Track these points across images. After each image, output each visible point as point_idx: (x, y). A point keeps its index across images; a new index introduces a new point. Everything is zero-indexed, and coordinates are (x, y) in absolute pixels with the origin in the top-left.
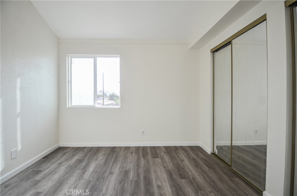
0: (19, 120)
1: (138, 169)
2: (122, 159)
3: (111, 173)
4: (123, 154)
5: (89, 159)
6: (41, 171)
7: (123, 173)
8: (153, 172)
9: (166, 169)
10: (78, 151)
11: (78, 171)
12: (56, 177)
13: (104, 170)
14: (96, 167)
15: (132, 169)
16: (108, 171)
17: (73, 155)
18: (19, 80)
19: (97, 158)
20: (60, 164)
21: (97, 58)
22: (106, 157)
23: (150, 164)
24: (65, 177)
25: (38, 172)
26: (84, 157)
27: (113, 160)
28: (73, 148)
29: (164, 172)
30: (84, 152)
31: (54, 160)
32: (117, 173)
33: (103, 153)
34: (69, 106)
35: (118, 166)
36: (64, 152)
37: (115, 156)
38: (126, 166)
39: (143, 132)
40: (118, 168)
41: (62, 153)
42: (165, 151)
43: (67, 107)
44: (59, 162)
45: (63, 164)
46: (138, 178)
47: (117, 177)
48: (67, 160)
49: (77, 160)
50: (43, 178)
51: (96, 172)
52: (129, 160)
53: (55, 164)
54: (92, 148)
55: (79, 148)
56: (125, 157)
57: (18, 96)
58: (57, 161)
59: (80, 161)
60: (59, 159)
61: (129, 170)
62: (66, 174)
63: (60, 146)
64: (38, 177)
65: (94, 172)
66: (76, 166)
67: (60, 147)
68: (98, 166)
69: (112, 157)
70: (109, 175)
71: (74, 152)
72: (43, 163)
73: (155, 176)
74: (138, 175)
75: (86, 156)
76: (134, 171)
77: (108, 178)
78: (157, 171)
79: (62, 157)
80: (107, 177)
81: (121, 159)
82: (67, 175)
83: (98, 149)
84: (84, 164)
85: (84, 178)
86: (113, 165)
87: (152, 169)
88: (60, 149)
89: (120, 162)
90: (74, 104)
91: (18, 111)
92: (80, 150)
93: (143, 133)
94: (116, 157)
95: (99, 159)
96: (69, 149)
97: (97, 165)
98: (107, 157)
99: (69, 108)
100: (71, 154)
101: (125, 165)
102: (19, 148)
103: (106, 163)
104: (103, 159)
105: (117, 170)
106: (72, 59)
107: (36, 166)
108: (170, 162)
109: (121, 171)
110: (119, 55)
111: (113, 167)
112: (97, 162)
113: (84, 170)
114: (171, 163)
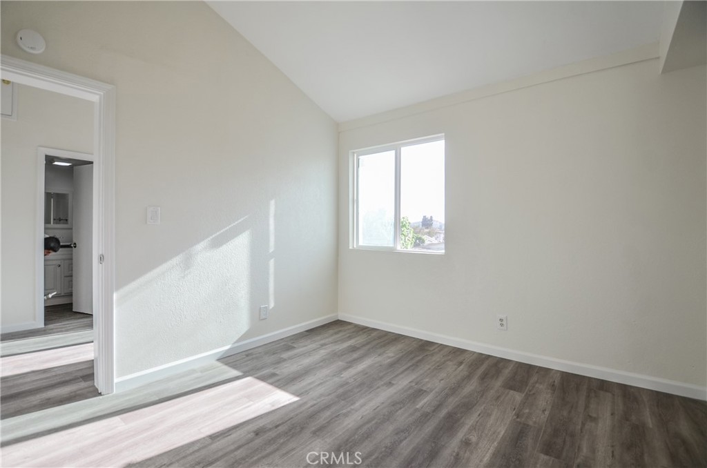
0: (272, 263)
1: (447, 396)
2: (429, 369)
3: (390, 384)
4: (438, 360)
5: (369, 350)
6: (294, 347)
7: (411, 391)
8: (479, 412)
9: (518, 420)
10: (361, 332)
11: (340, 363)
12: (306, 361)
13: (381, 374)
14: (370, 366)
15: (434, 392)
16: (387, 379)
17: (349, 337)
18: (273, 202)
19: (384, 352)
20: (322, 345)
21: (402, 148)
22: (401, 355)
23: (484, 397)
24: (318, 365)
25: (289, 348)
26: (364, 345)
27: (409, 364)
28: (356, 326)
29: (508, 423)
30: (369, 337)
31: (319, 338)
32: (400, 387)
33: (400, 346)
34: (353, 247)
35: (413, 376)
36: (340, 329)
37: (420, 358)
38: (428, 382)
39: (501, 320)
40: (410, 380)
41: (336, 330)
42: (556, 383)
43: (351, 248)
44: (323, 342)
45: (328, 346)
46: (434, 411)
47: (396, 393)
48: (335, 342)
49: (351, 346)
50: (290, 358)
51: (366, 374)
52: (443, 375)
53: (317, 343)
54: (387, 333)
55: (367, 328)
56: (438, 366)
57: (272, 227)
58: (322, 340)
59: (353, 349)
60: (327, 338)
61: (428, 390)
62: (322, 361)
63: (340, 319)
64: (285, 355)
65: (364, 372)
66: (342, 355)
67: (338, 320)
68: (376, 365)
69: (412, 359)
70: (383, 385)
71: (353, 332)
72: (303, 337)
73: (477, 422)
74: (438, 407)
75: (368, 343)
76: (437, 397)
77: (379, 390)
78: (489, 415)
79: (332, 335)
80: (378, 387)
81: (428, 367)
82: (321, 364)
83: (396, 338)
84: (355, 355)
85: (342, 376)
86: (402, 372)
87: (483, 407)
88: (338, 323)
89: (421, 372)
90: (361, 243)
91: (271, 250)
92: (364, 332)
93: (502, 325)
94: (420, 361)
95: (385, 356)
96: (349, 327)
97: (376, 363)
98: (402, 357)
99: (354, 250)
100: (348, 335)
101: (427, 380)
102: (272, 305)
103: (392, 365)
104: (393, 357)
105: (404, 382)
106: (360, 157)
107: (292, 340)
108: (544, 411)
109: (411, 387)
110: (443, 134)
111: (401, 376)
112: (379, 359)
113: (350, 364)
114: (547, 413)
